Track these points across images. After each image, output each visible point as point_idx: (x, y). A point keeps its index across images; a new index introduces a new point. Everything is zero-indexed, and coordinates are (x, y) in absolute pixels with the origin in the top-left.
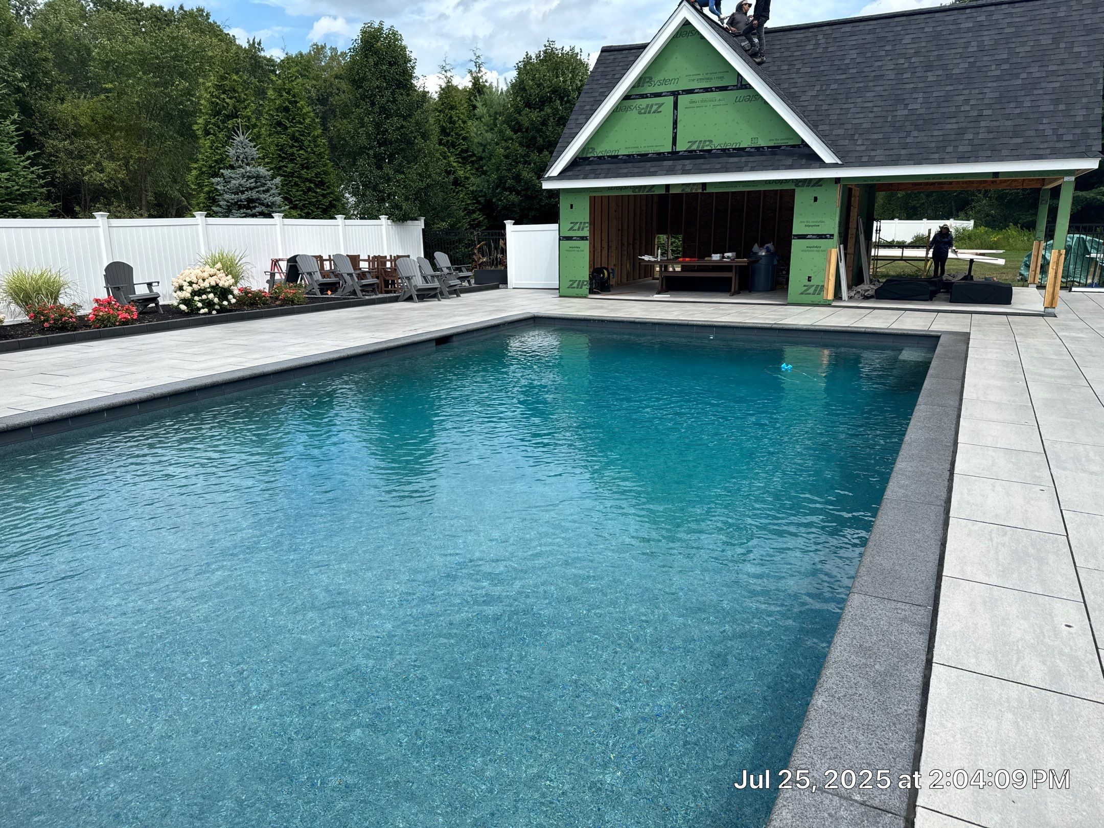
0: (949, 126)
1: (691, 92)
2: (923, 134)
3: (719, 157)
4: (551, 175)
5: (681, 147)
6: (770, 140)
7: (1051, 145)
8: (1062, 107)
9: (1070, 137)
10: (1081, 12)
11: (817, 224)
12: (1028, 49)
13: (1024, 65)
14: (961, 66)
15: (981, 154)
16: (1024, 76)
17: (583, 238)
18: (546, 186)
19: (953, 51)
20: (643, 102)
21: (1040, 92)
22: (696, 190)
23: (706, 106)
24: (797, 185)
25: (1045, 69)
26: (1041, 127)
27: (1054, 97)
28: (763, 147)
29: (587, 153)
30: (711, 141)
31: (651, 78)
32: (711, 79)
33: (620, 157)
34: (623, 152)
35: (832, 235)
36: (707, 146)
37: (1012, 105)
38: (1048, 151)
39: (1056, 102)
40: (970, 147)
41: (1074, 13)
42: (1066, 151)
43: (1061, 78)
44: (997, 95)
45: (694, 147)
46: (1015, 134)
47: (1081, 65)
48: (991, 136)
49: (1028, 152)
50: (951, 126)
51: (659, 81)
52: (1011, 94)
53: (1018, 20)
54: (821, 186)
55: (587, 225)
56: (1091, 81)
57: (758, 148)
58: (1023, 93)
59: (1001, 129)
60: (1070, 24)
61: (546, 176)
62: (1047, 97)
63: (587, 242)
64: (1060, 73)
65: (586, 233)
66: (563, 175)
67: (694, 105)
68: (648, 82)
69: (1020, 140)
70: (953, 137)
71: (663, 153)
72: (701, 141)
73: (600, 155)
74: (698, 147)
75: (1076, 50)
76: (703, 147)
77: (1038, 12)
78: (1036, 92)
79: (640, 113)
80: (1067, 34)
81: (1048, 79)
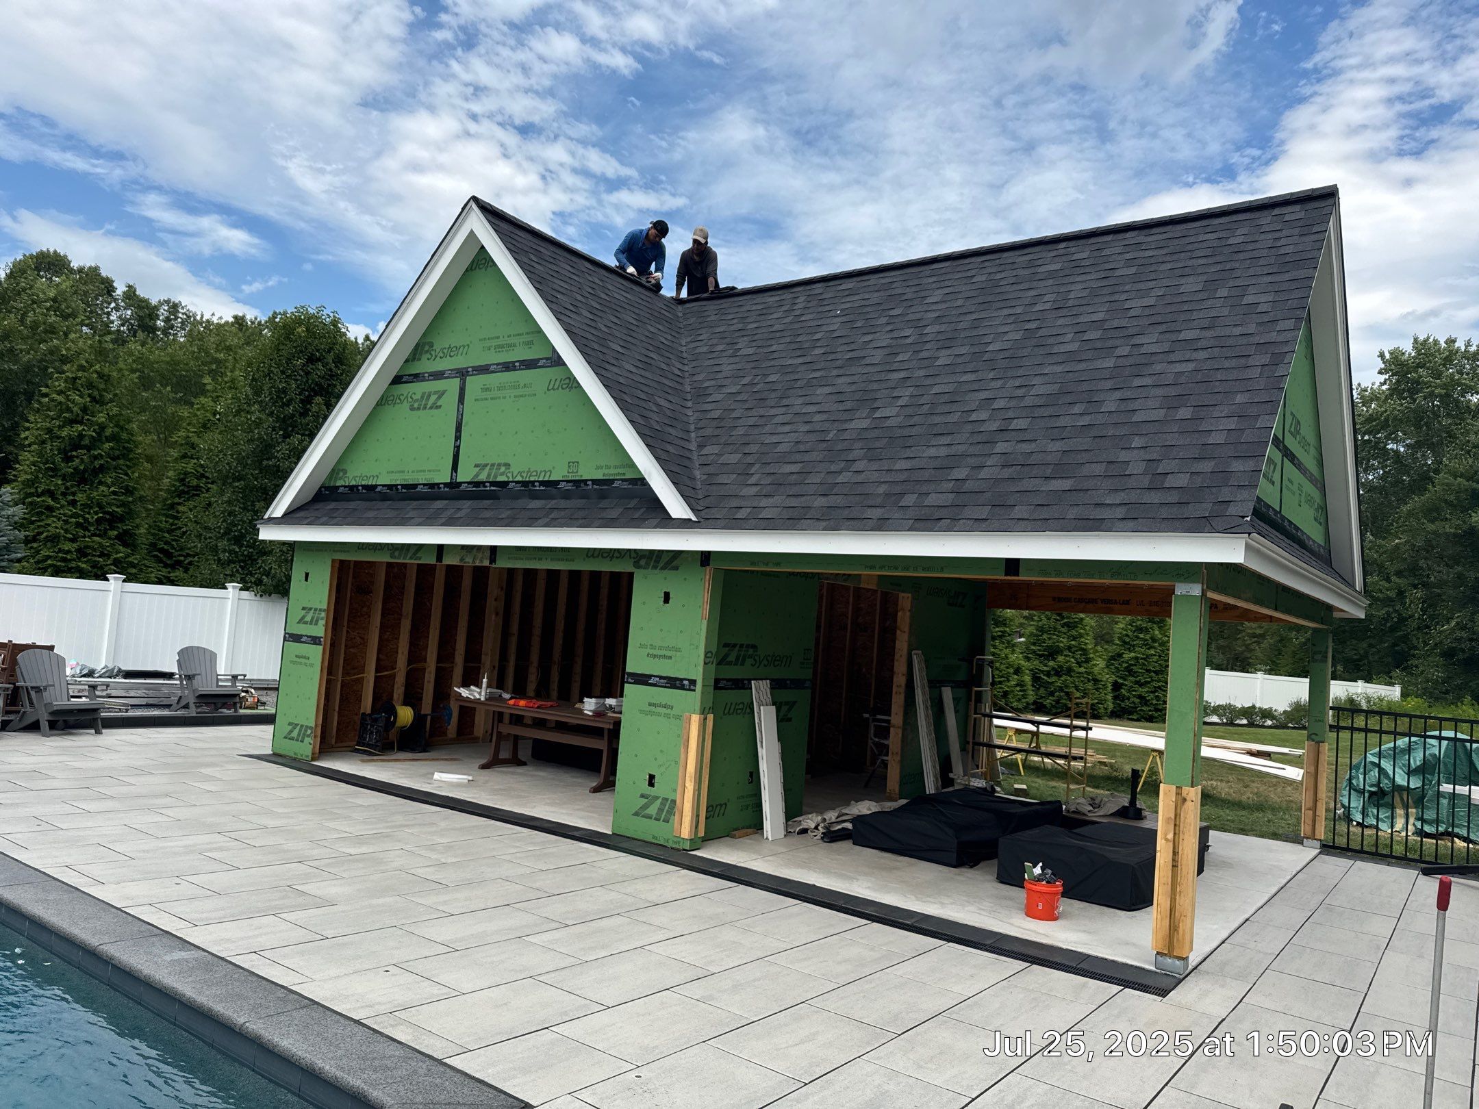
0: (932, 452)
1: (483, 370)
2: (875, 465)
3: (518, 498)
4: (274, 516)
5: (466, 474)
6: (598, 468)
7: (1133, 497)
8: (1185, 413)
9: (1182, 480)
10: (1278, 235)
11: (668, 653)
12: (1152, 301)
13: (1131, 331)
14: (1012, 336)
15: (969, 512)
16: (1125, 351)
17: (315, 640)
18: (267, 534)
19: (1006, 312)
20: (418, 389)
21: (1148, 381)
22: (481, 561)
23: (504, 398)
24: (637, 565)
25: (1174, 337)
26: (1123, 456)
27: (1173, 391)
28: (585, 481)
29: (336, 481)
30: (507, 465)
31: (431, 345)
32: (514, 345)
33: (379, 489)
34: (385, 480)
35: (693, 682)
36: (502, 474)
37: (1077, 409)
38: (1120, 512)
39: (1172, 403)
40: (951, 496)
41: (1263, 237)
42: (1164, 513)
43: (1202, 355)
44: (1054, 388)
45: (483, 477)
46: (1060, 469)
47: (1252, 328)
48: (1007, 473)
49: (1073, 513)
50: (937, 451)
51: (442, 349)
52: (1085, 386)
53: (1150, 253)
54: (676, 568)
55: (323, 614)
56: (1265, 359)
57: (577, 483)
58: (1109, 384)
59: (1033, 459)
60: (1247, 255)
61: (266, 517)
62: (1160, 392)
63: (321, 648)
64: (1200, 344)
65: (319, 630)
66: (292, 516)
67: (487, 395)
68: (427, 352)
69: (1066, 484)
70: (926, 475)
71: (438, 484)
72: (493, 465)
73: (353, 483)
74: (489, 475)
75: (1249, 299)
76: (495, 476)
77: (1192, 239)
78: (1137, 382)
79: (412, 409)
80: (1238, 273)
81: (1172, 357)
